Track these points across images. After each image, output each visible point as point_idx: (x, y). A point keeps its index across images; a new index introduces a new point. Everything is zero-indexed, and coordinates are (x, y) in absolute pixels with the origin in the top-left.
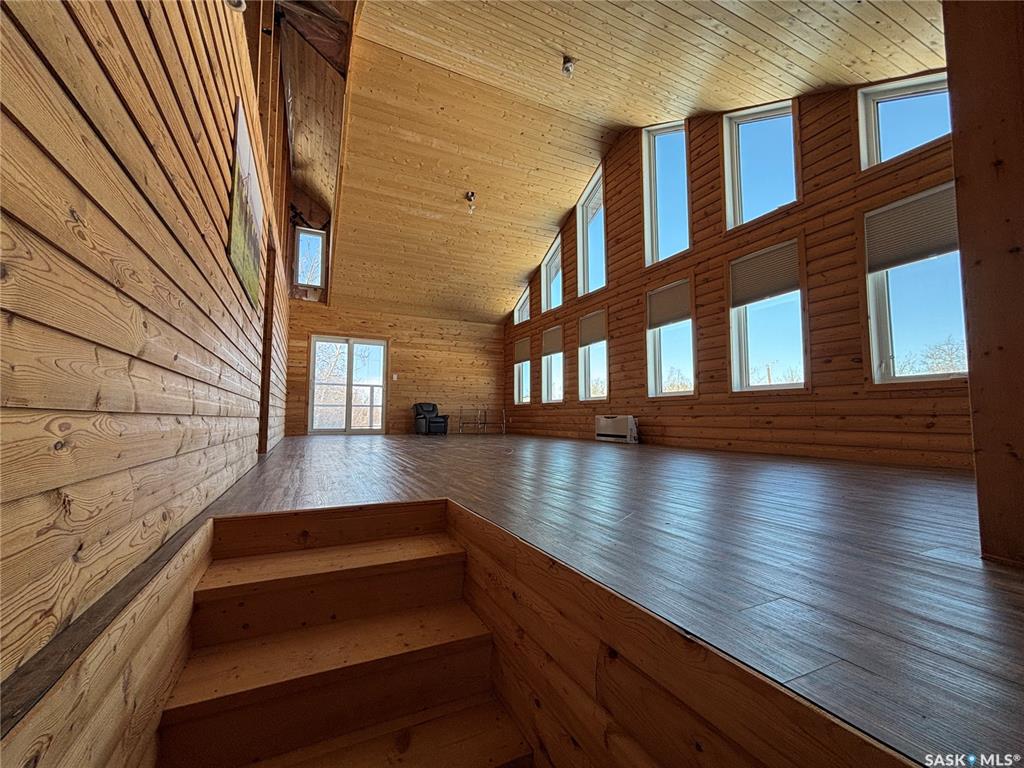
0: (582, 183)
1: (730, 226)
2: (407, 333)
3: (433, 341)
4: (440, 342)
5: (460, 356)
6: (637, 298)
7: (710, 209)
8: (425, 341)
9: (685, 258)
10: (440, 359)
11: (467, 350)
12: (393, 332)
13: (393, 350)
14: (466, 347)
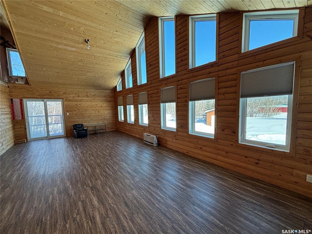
0: (137, 38)
1: (190, 67)
2: (72, 96)
3: (84, 98)
4: (87, 98)
5: (96, 103)
6: (158, 90)
7: (183, 58)
8: (80, 98)
9: (174, 77)
10: (87, 105)
11: (99, 101)
12: (65, 96)
13: (66, 103)
14: (99, 100)
